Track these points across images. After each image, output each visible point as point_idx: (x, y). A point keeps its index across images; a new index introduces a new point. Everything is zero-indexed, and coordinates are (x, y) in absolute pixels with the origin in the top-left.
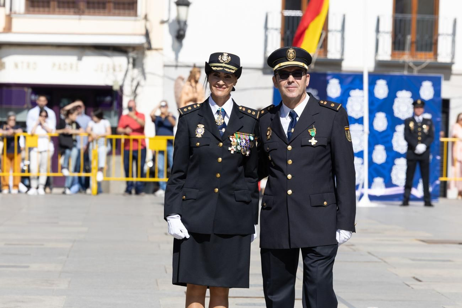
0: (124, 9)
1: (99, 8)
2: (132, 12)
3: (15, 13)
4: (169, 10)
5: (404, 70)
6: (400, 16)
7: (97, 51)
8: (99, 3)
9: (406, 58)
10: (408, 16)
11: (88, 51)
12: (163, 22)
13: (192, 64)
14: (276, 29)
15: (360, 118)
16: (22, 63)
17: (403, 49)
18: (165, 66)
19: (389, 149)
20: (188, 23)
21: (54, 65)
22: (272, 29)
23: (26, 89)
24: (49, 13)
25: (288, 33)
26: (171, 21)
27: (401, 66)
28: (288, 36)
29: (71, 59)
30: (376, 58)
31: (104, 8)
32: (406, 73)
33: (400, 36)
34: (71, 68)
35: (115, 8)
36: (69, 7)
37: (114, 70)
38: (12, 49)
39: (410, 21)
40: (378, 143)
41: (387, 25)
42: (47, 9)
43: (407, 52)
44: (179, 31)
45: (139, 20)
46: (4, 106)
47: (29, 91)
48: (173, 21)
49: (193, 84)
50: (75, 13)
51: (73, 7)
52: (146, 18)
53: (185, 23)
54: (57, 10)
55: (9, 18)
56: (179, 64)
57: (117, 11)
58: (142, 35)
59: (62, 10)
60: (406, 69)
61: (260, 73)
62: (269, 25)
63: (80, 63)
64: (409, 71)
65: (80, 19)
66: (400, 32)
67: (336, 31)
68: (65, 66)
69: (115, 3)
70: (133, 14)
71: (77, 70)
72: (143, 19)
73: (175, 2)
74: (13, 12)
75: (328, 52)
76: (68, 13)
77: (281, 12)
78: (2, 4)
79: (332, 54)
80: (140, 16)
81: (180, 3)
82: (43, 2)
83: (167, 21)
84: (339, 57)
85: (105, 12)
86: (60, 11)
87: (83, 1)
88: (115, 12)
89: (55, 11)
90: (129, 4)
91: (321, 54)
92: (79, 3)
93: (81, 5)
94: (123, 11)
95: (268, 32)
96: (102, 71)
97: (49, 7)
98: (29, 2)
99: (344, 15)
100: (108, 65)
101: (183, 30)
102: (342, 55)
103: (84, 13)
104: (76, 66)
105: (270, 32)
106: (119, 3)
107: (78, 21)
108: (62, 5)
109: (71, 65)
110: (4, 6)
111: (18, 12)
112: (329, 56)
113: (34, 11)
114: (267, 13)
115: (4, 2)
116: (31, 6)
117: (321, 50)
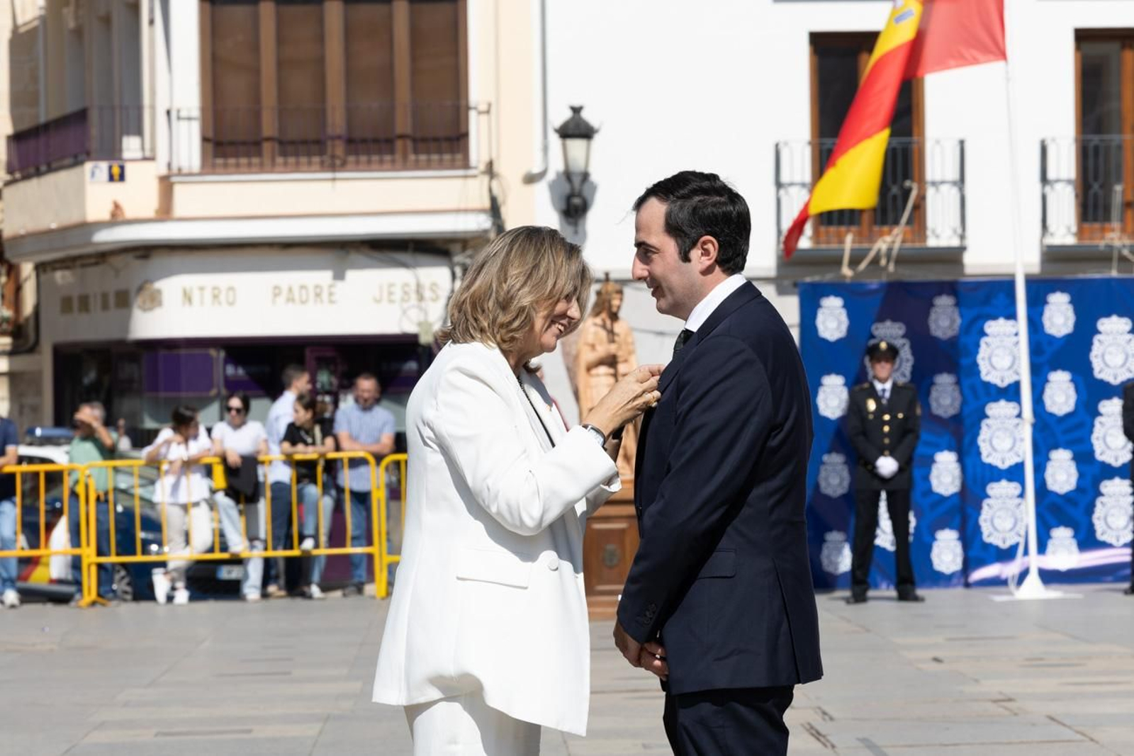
0: (440, 152)
1: (380, 152)
2: (459, 156)
3: (180, 173)
4: (545, 149)
5: (1110, 268)
6: (1095, 139)
7: (376, 254)
8: (376, 141)
9: (1114, 238)
10: (1114, 138)
11: (355, 256)
12: (531, 179)
13: (602, 276)
14: (803, 185)
15: (1010, 386)
16: (202, 289)
17: (1107, 218)
19: (1084, 457)
20: (595, 177)
21: (277, 291)
22: (791, 184)
23: (213, 352)
24: (262, 169)
26: (551, 176)
27: (1104, 258)
29: (315, 277)
30: (1044, 241)
31: (392, 152)
32: (1114, 274)
33: (1096, 186)
34: (318, 295)
35: (416, 152)
36: (309, 154)
37: (421, 298)
38: (177, 259)
39: (1120, 147)
40: (1056, 447)
41: (1065, 163)
42: (255, 160)
43: (1116, 224)
44: (569, 198)
45: (475, 176)
46: (162, 395)
47: (222, 354)
48: (558, 174)
49: (608, 322)
50: (324, 167)
51: (322, 153)
52: (490, 170)
53: (585, 176)
54: (280, 160)
55: (166, 185)
57: (423, 157)
58: (482, 211)
59: (292, 160)
60: (1115, 264)
62: (785, 178)
63: (339, 284)
64: (1119, 271)
65: (334, 179)
66: (1096, 179)
67: (943, 182)
68: (304, 292)
69: (415, 140)
70: (459, 163)
71: (332, 302)
72: (484, 173)
73: (557, 131)
74: (175, 169)
75: (929, 233)
76: (305, 168)
77: (810, 143)
78: (148, 154)
79: (937, 237)
80: (475, 168)
81: (570, 132)
82: (244, 143)
83: (542, 175)
84: (955, 242)
85: (393, 161)
86: (286, 164)
87: (339, 137)
88: (417, 161)
89: (273, 164)
90: (449, 139)
91: (909, 237)
92: (329, 143)
93: (333, 147)
94: (435, 157)
95: (782, 192)
96: (391, 301)
97: (259, 154)
98: (210, 146)
99: (962, 143)
100: (406, 285)
101: (580, 195)
102: (962, 237)
103: (343, 166)
104: (331, 294)
105: (787, 193)
106: (424, 140)
107: (329, 184)
108: (290, 148)
109: (318, 290)
110: (152, 159)
111: (185, 171)
112: (932, 242)
113: (226, 166)
114: (777, 145)
115: (153, 149)
116: (216, 155)
117: (908, 228)
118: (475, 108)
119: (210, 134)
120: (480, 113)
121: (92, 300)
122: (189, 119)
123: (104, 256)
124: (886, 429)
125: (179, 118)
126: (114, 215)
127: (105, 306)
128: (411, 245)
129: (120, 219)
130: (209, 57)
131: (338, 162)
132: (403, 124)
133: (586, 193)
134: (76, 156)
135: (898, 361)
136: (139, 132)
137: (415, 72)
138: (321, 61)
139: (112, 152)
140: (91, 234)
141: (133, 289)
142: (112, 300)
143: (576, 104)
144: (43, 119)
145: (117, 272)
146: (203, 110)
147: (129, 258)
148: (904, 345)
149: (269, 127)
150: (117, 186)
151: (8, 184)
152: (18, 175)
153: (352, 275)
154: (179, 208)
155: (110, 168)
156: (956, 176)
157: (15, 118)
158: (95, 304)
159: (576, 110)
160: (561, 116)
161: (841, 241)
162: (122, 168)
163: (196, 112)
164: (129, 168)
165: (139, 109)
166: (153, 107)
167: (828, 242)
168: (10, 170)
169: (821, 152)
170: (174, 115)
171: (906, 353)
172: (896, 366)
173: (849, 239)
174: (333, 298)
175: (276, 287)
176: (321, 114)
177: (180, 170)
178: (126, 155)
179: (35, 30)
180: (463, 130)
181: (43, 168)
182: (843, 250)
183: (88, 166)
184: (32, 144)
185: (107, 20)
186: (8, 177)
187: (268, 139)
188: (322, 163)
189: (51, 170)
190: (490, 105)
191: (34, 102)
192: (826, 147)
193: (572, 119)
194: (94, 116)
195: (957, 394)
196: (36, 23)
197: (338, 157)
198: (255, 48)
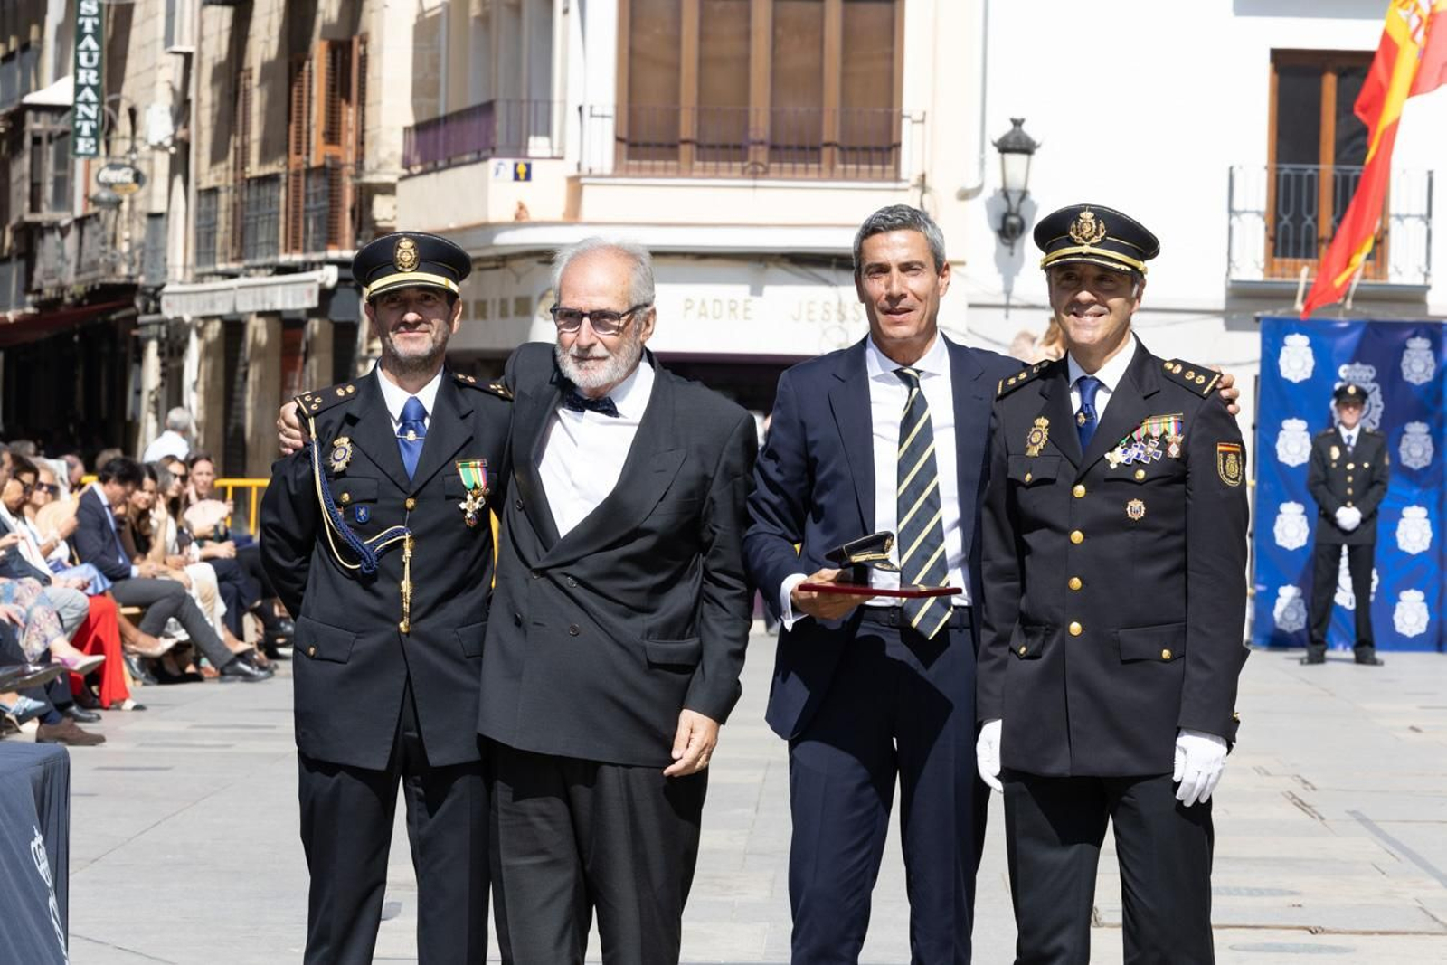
0: (870, 162)
1: (805, 160)
2: (890, 168)
3: (590, 174)
4: (982, 163)
7: (798, 269)
8: (801, 148)
11: (775, 271)
12: (965, 195)
14: (1258, 213)
18: (972, 306)
20: (1034, 196)
21: (688, 304)
22: (1245, 212)
24: (679, 173)
25: (1286, 220)
26: (988, 193)
28: (1286, 227)
29: (732, 291)
31: (819, 161)
34: (733, 310)
35: (844, 162)
36: (729, 160)
37: (843, 318)
42: (672, 163)
44: (1005, 217)
45: (906, 190)
48: (995, 191)
50: (744, 173)
51: (743, 159)
52: (922, 184)
53: (1024, 194)
54: (698, 164)
55: (576, 185)
56: (1013, 302)
57: (852, 167)
59: (711, 164)
61: (1219, 323)
62: (1237, 206)
63: (756, 299)
65: (755, 187)
67: (1408, 214)
68: (717, 305)
69: (842, 149)
70: (888, 175)
71: (746, 318)
72: (915, 186)
73: (995, 144)
74: (585, 170)
75: (1391, 269)
76: (725, 174)
77: (1266, 168)
78: (556, 153)
79: (1400, 273)
80: (907, 181)
81: (1010, 146)
82: (660, 145)
83: (978, 190)
84: (1419, 281)
85: (820, 170)
86: (704, 169)
87: (762, 143)
88: (845, 170)
89: (691, 170)
90: (878, 149)
91: (1370, 273)
92: (752, 148)
93: (756, 152)
94: (864, 167)
95: (1235, 219)
96: (811, 320)
97: (676, 157)
98: (624, 147)
99: (1430, 173)
100: (827, 303)
101: (1017, 215)
102: (1427, 275)
103: (766, 173)
104: (746, 310)
105: (1240, 220)
106: (852, 149)
107: (751, 191)
108: (708, 152)
109: (733, 305)
110: (561, 158)
111: (596, 172)
112: (1394, 279)
113: (640, 168)
114: (1231, 169)
115: (562, 148)
116: (630, 157)
117: (1370, 263)
118: (909, 117)
119: (624, 135)
120: (914, 122)
121: (489, 306)
122: (603, 116)
123: (503, 260)
124: (1350, 479)
125: (592, 115)
126: (517, 217)
127: (504, 314)
128: (834, 261)
129: (524, 221)
130: (626, 51)
131: (760, 169)
132: (831, 131)
133: (1023, 213)
134: (479, 153)
135: (1367, 406)
136: (547, 132)
137: (845, 76)
138: (745, 60)
139: (517, 149)
140: (492, 235)
141: (535, 297)
142: (512, 307)
143: (1018, 117)
144: (442, 112)
145: (519, 278)
146: (617, 107)
147: (533, 262)
148: (1374, 389)
149: (687, 128)
150: (522, 185)
151: (403, 178)
152: (417, 169)
153: (769, 290)
154: (587, 212)
155: (516, 166)
156: (1424, 211)
157: (417, 109)
158: (493, 311)
159: (1017, 123)
160: (1001, 128)
161: (1297, 275)
162: (528, 166)
163: (610, 110)
164: (535, 165)
165: (549, 103)
166: (564, 102)
167: (1283, 276)
168: (407, 164)
169: (1278, 177)
170: (586, 111)
171: (1376, 398)
172: (1365, 412)
173: (1305, 271)
174: (749, 314)
175: (688, 300)
176: (743, 118)
177: (590, 170)
178: (532, 152)
179: (438, 16)
180: (895, 140)
181: (441, 164)
182: (1297, 283)
183: (493, 163)
184: (431, 135)
185: (517, 9)
186: (405, 172)
187: (686, 142)
188: (743, 170)
189: (450, 165)
190: (925, 114)
191: (434, 92)
192: (1282, 173)
193: (1013, 131)
194: (500, 110)
195: (1429, 445)
196: (439, 10)
197: (762, 165)
198: (676, 42)
